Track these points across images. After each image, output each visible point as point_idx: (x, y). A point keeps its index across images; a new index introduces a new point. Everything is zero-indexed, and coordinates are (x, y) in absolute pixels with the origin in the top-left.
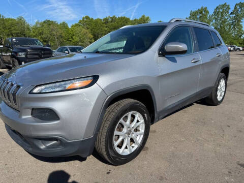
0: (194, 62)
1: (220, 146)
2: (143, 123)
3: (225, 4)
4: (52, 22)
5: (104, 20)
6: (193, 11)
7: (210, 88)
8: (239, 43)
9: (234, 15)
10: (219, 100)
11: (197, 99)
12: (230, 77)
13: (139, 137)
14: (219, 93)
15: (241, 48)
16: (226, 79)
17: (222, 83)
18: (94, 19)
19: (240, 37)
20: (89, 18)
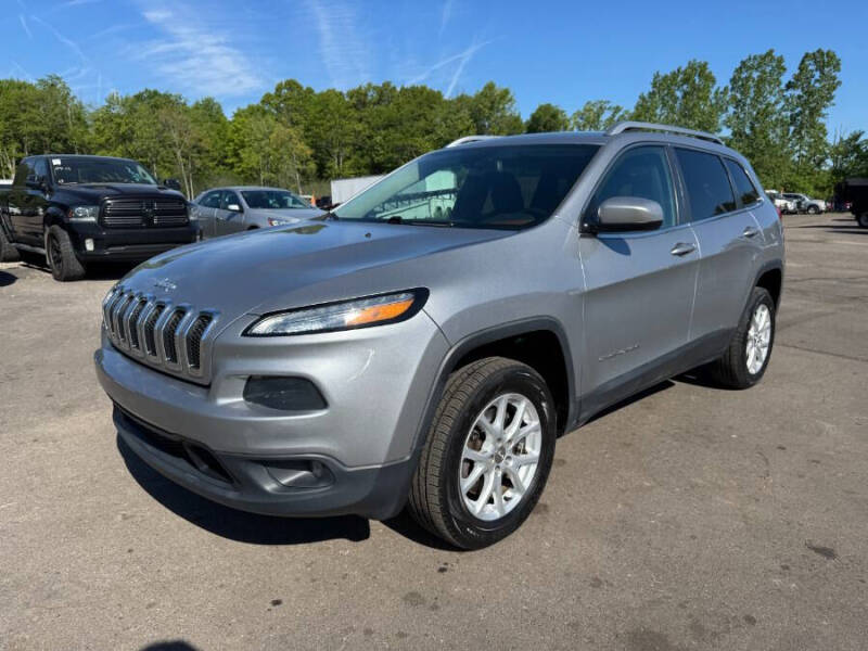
0: (680, 254)
1: (757, 500)
2: (535, 430)
3: (770, 53)
4: (167, 97)
5: (351, 95)
6: (662, 74)
7: (726, 334)
8: (816, 188)
9: (798, 92)
10: (753, 371)
11: (684, 368)
12: (784, 303)
13: (523, 469)
14: (751, 351)
15: (822, 205)
16: (773, 304)
17: (762, 317)
18: (317, 91)
19: (819, 165)
20: (299, 87)
